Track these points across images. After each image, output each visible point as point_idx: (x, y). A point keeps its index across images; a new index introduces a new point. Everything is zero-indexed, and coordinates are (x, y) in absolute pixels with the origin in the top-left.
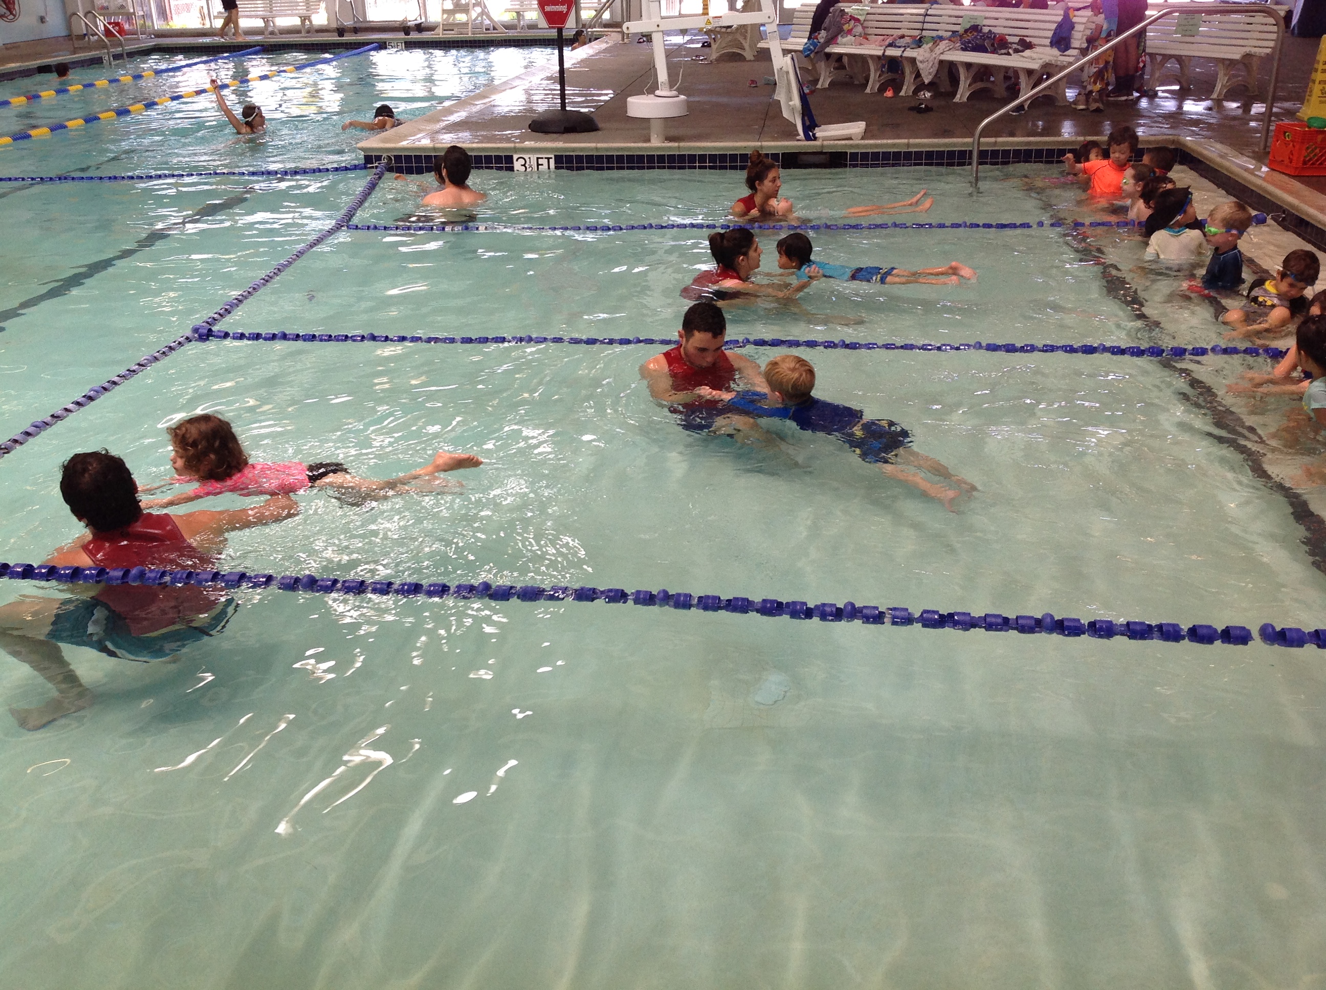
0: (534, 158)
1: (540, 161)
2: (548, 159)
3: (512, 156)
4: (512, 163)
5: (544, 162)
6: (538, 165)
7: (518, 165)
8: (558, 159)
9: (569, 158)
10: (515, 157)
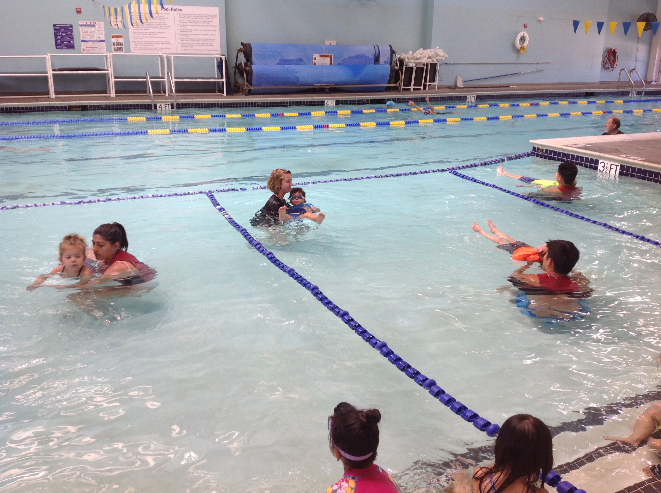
0: (609, 163)
1: (612, 167)
2: (617, 166)
3: (598, 161)
4: (598, 165)
5: (614, 167)
6: (611, 168)
7: (600, 167)
8: (622, 167)
9: (628, 168)
10: (600, 161)
